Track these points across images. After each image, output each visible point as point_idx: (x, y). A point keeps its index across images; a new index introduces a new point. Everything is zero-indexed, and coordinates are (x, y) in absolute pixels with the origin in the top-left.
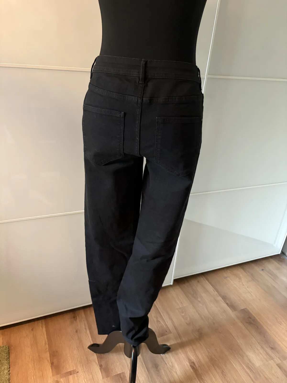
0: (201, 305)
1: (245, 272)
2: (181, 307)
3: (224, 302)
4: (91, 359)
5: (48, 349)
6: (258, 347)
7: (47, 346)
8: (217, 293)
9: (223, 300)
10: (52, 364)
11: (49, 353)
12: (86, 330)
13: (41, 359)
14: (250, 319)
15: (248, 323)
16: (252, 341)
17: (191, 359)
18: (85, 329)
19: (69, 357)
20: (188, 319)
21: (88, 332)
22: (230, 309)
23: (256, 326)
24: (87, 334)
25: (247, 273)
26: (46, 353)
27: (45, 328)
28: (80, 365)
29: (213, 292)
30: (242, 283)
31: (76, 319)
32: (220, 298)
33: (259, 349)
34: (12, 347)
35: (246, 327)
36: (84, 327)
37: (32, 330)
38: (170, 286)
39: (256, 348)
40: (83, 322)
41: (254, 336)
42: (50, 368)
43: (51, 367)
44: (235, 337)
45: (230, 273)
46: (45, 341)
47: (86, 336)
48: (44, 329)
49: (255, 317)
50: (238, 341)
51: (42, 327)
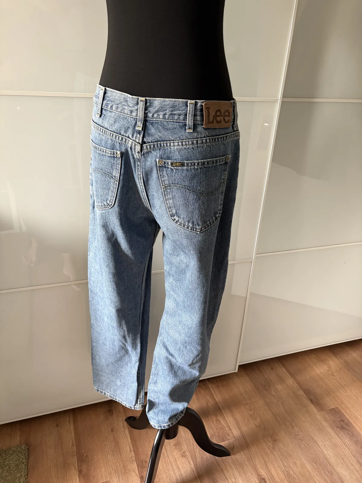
0: (276, 402)
1: (336, 356)
2: (248, 402)
3: (307, 398)
4: (129, 469)
5: (75, 453)
6: (353, 462)
7: (75, 447)
8: (297, 385)
9: (305, 395)
10: (80, 472)
11: (77, 457)
12: (125, 429)
13: (66, 465)
14: (342, 422)
15: (339, 427)
16: (345, 453)
17: (260, 474)
18: (124, 427)
19: (101, 464)
20: (258, 420)
21: (126, 432)
22: (314, 407)
23: (350, 433)
24: (126, 434)
25: (339, 360)
26: (73, 456)
27: (74, 424)
28: (116, 475)
29: (292, 383)
30: (332, 373)
31: (113, 413)
32: (301, 392)
33: (354, 463)
34: (31, 448)
35: (336, 433)
36: (122, 425)
37: (56, 426)
38: (235, 373)
39: (350, 462)
40: (121, 418)
41: (348, 445)
42: (77, 477)
43: (79, 475)
44: (322, 447)
45: (315, 357)
46: (73, 441)
47: (124, 437)
48: (72, 426)
49: (348, 420)
50: (325, 452)
51: (69, 422)
